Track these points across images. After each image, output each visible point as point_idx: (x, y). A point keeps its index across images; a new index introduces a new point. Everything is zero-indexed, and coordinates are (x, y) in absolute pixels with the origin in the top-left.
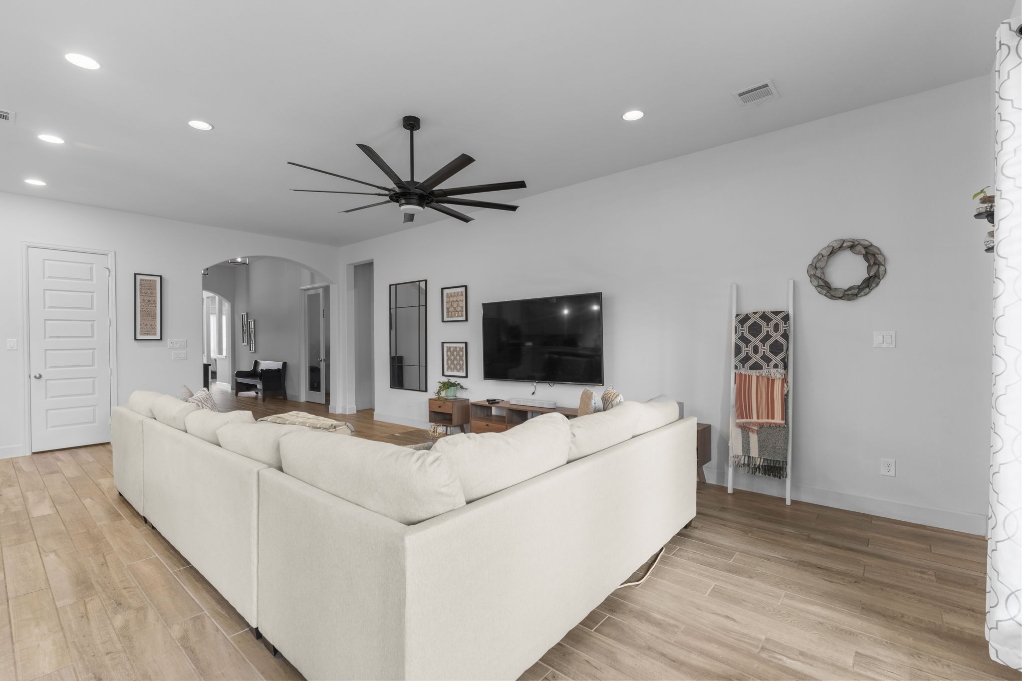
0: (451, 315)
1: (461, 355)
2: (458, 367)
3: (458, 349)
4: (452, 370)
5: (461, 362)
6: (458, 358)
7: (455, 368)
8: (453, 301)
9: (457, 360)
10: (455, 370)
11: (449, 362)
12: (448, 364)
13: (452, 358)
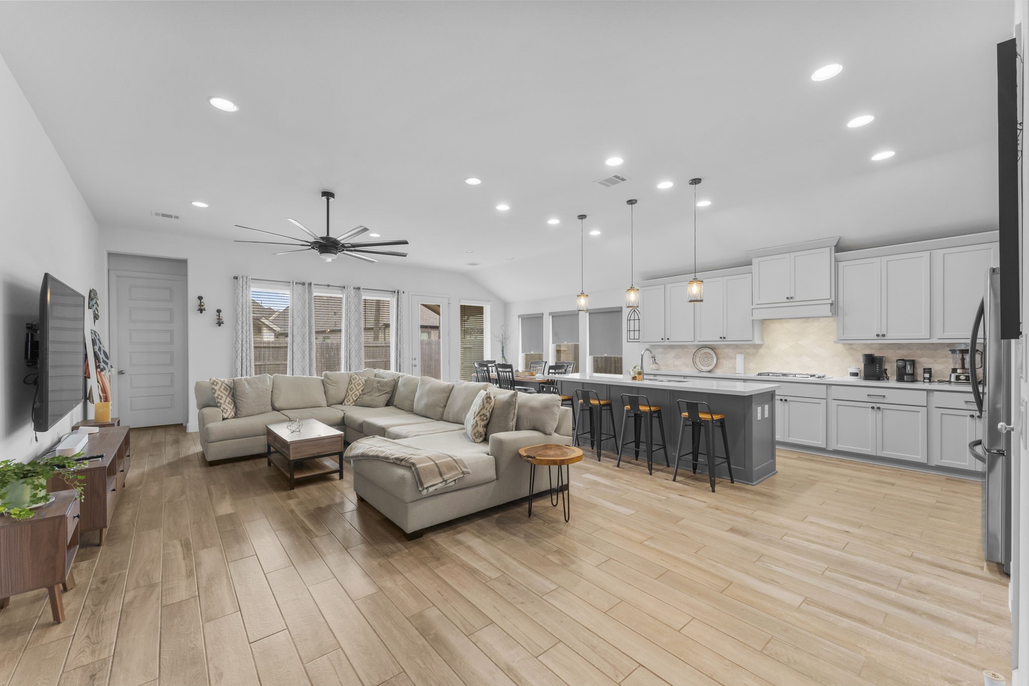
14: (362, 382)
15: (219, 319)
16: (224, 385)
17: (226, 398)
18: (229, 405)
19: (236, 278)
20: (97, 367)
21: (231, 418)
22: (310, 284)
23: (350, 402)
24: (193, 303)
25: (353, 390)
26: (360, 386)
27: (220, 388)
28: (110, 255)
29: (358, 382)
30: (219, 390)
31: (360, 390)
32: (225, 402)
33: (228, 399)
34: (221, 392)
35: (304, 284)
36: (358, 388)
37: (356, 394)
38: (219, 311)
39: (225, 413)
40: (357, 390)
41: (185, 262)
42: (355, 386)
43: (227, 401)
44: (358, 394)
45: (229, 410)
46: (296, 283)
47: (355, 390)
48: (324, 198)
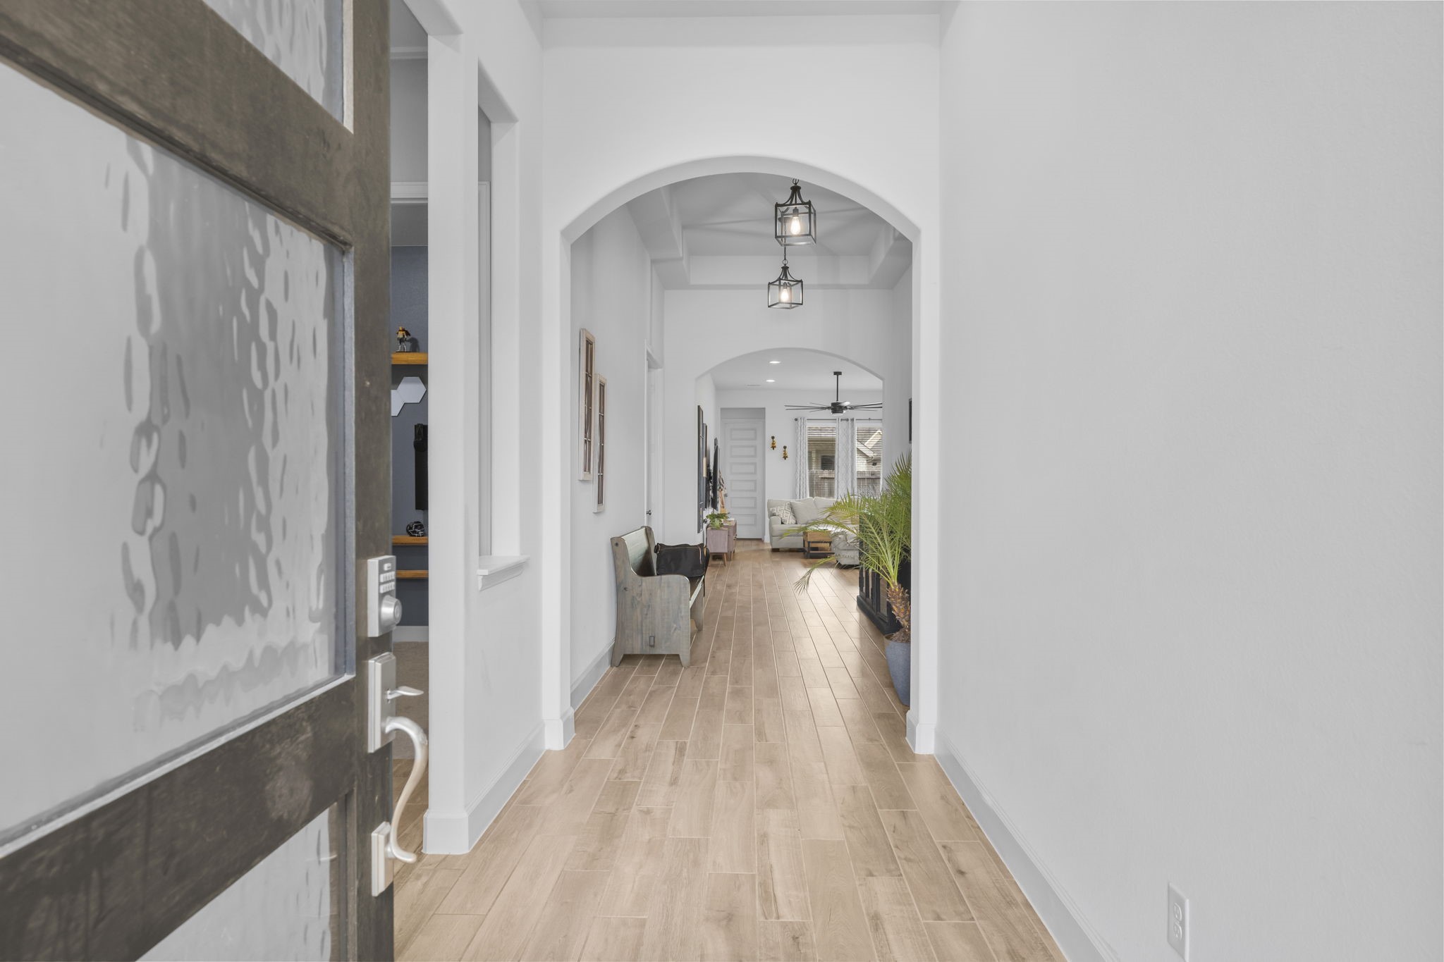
15: (785, 454)
19: (796, 420)
22: (853, 420)
24: (769, 442)
28: (722, 409)
35: (847, 420)
38: (785, 447)
41: (764, 409)
46: (842, 420)
48: (836, 376)
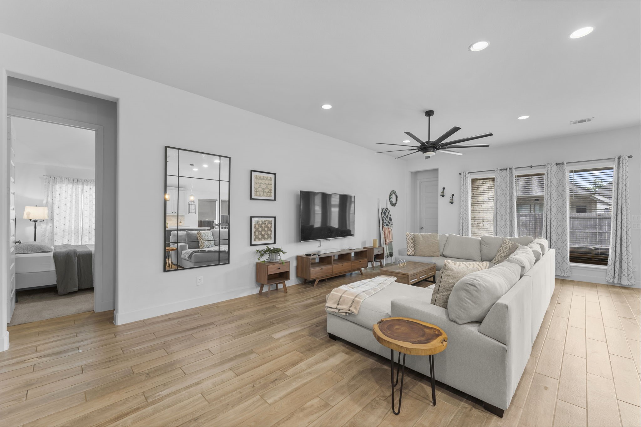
0: (260, 194)
1: (269, 227)
2: (266, 236)
3: (267, 222)
4: (259, 239)
5: (269, 233)
6: (266, 229)
7: (263, 237)
8: (262, 183)
9: (265, 231)
10: (263, 239)
11: (257, 233)
12: (255, 235)
13: (260, 229)
14: (509, 247)
15: (451, 200)
16: (412, 237)
17: (411, 244)
18: (412, 248)
19: (460, 174)
20: (383, 224)
21: (412, 255)
23: (496, 261)
25: (500, 252)
26: (506, 250)
27: (409, 238)
29: (506, 246)
30: (409, 239)
31: (505, 253)
32: (410, 246)
33: (412, 245)
34: (409, 240)
36: (505, 251)
37: (502, 255)
38: (453, 195)
39: (409, 252)
40: (504, 252)
42: (503, 249)
43: (411, 246)
44: (503, 256)
45: (411, 251)
47: (502, 252)
